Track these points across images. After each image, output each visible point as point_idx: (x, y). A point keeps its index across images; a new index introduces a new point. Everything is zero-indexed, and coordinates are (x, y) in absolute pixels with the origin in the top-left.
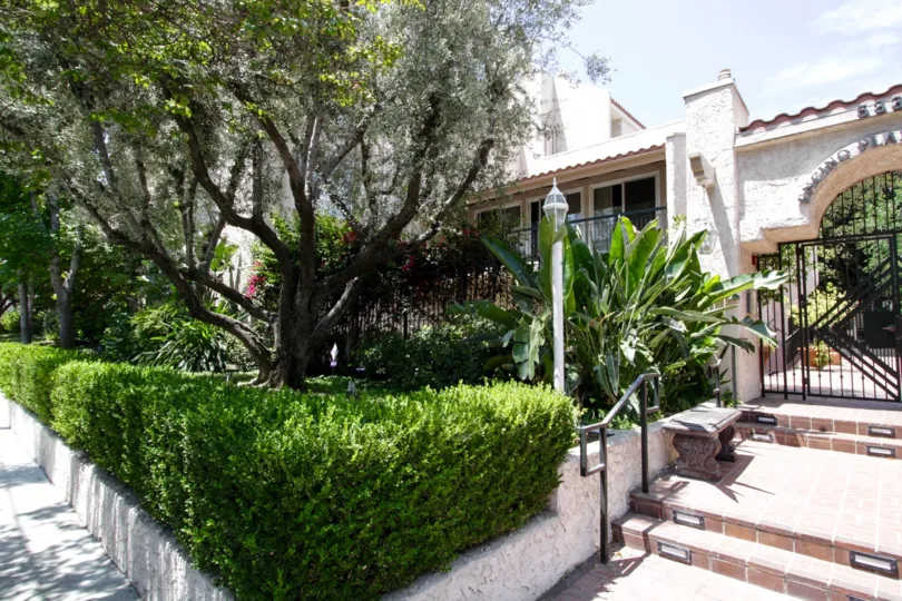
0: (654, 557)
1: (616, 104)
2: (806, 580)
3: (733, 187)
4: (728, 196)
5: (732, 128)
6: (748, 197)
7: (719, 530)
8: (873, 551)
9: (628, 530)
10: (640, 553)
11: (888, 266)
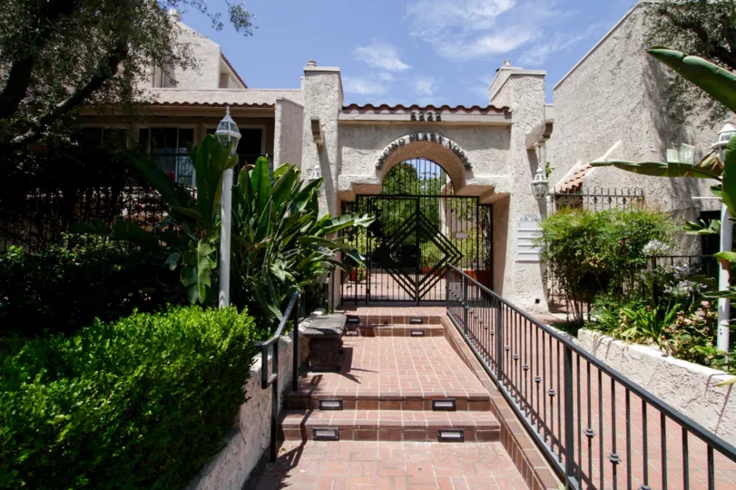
0: (310, 443)
1: (225, 59)
2: (415, 427)
3: (335, 149)
4: (332, 157)
5: (337, 106)
6: (345, 158)
7: (352, 407)
8: (444, 397)
9: (287, 426)
10: (298, 443)
11: (414, 217)
